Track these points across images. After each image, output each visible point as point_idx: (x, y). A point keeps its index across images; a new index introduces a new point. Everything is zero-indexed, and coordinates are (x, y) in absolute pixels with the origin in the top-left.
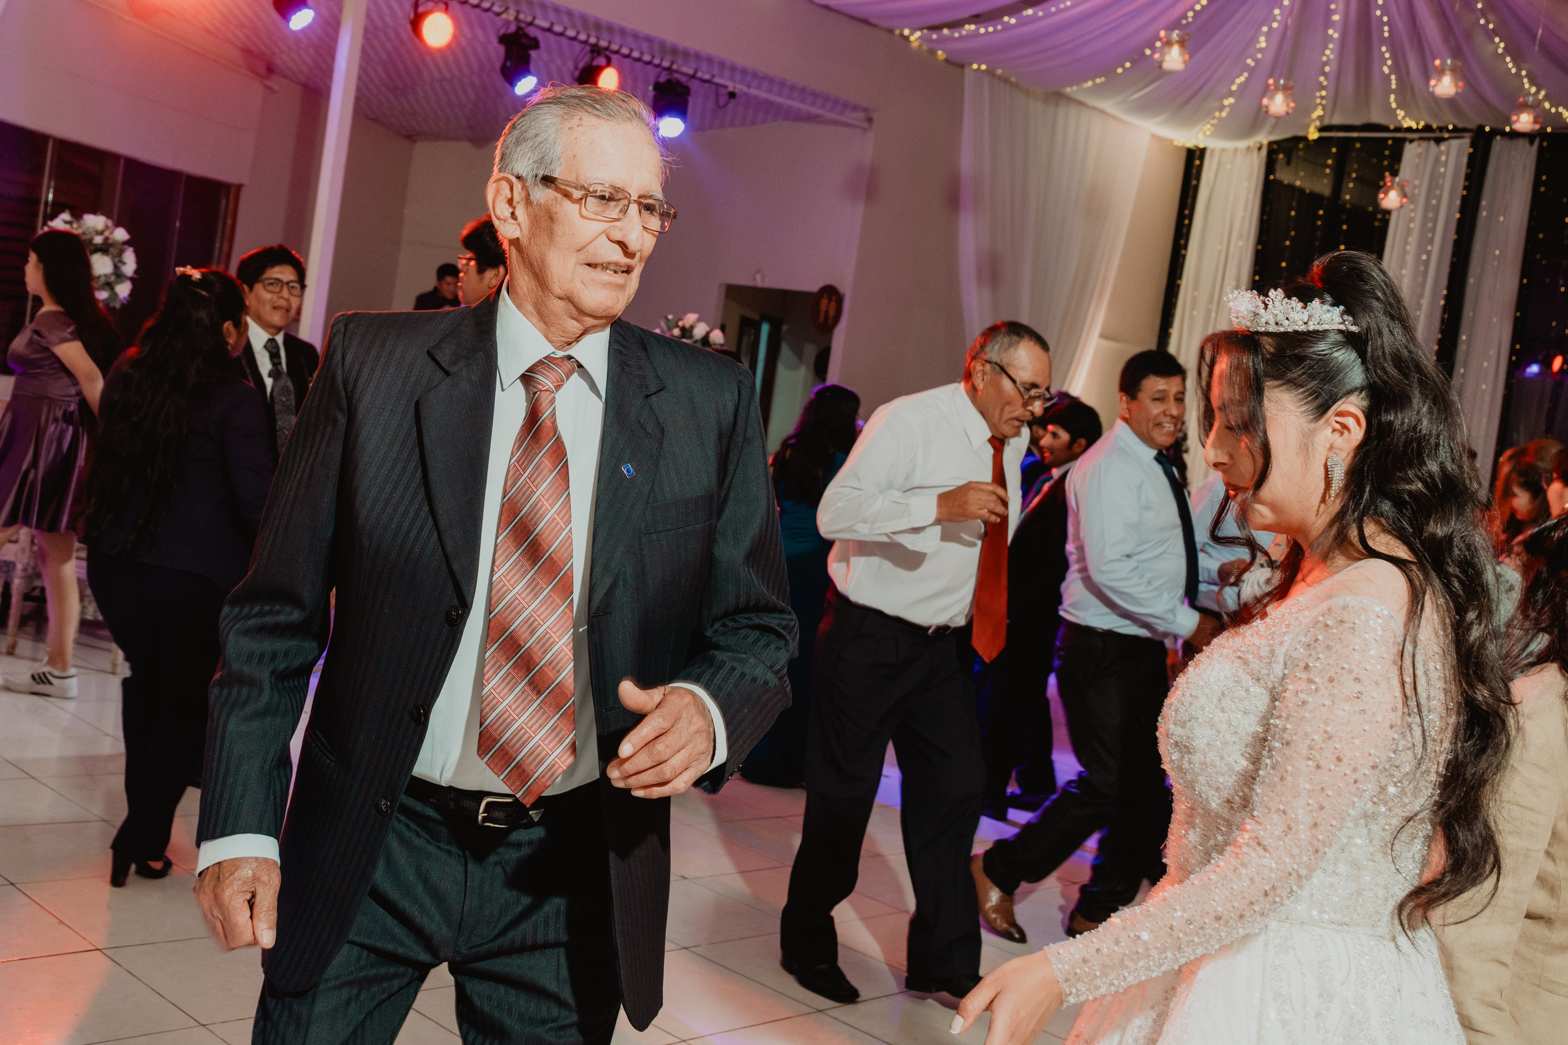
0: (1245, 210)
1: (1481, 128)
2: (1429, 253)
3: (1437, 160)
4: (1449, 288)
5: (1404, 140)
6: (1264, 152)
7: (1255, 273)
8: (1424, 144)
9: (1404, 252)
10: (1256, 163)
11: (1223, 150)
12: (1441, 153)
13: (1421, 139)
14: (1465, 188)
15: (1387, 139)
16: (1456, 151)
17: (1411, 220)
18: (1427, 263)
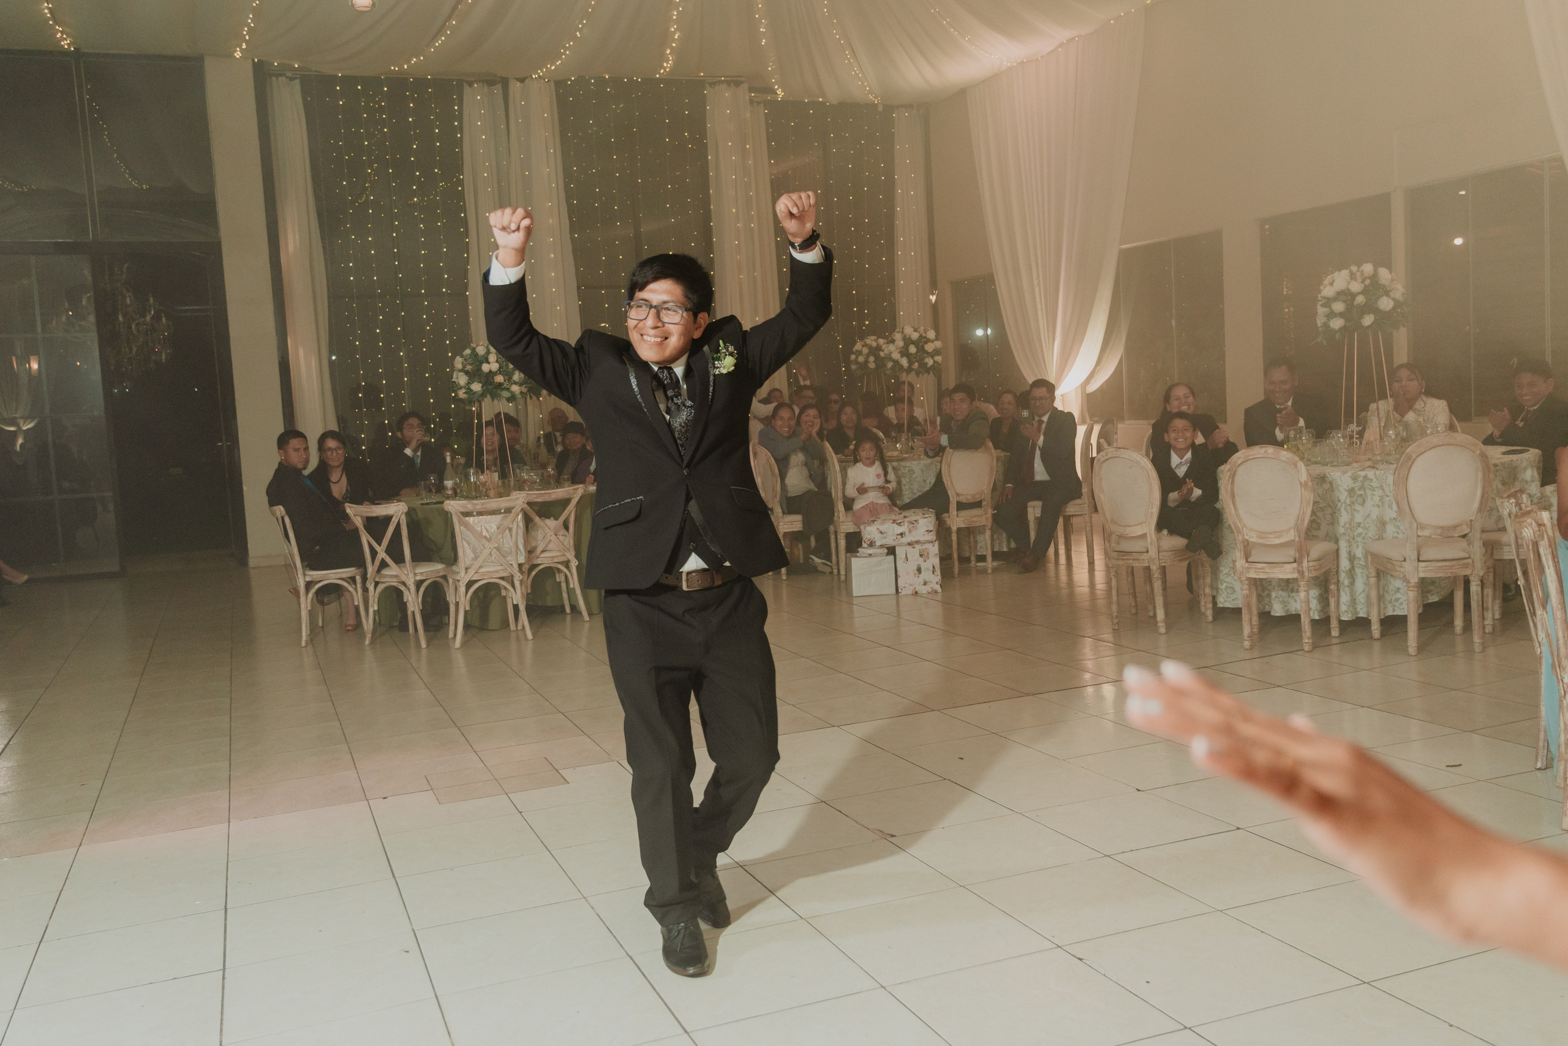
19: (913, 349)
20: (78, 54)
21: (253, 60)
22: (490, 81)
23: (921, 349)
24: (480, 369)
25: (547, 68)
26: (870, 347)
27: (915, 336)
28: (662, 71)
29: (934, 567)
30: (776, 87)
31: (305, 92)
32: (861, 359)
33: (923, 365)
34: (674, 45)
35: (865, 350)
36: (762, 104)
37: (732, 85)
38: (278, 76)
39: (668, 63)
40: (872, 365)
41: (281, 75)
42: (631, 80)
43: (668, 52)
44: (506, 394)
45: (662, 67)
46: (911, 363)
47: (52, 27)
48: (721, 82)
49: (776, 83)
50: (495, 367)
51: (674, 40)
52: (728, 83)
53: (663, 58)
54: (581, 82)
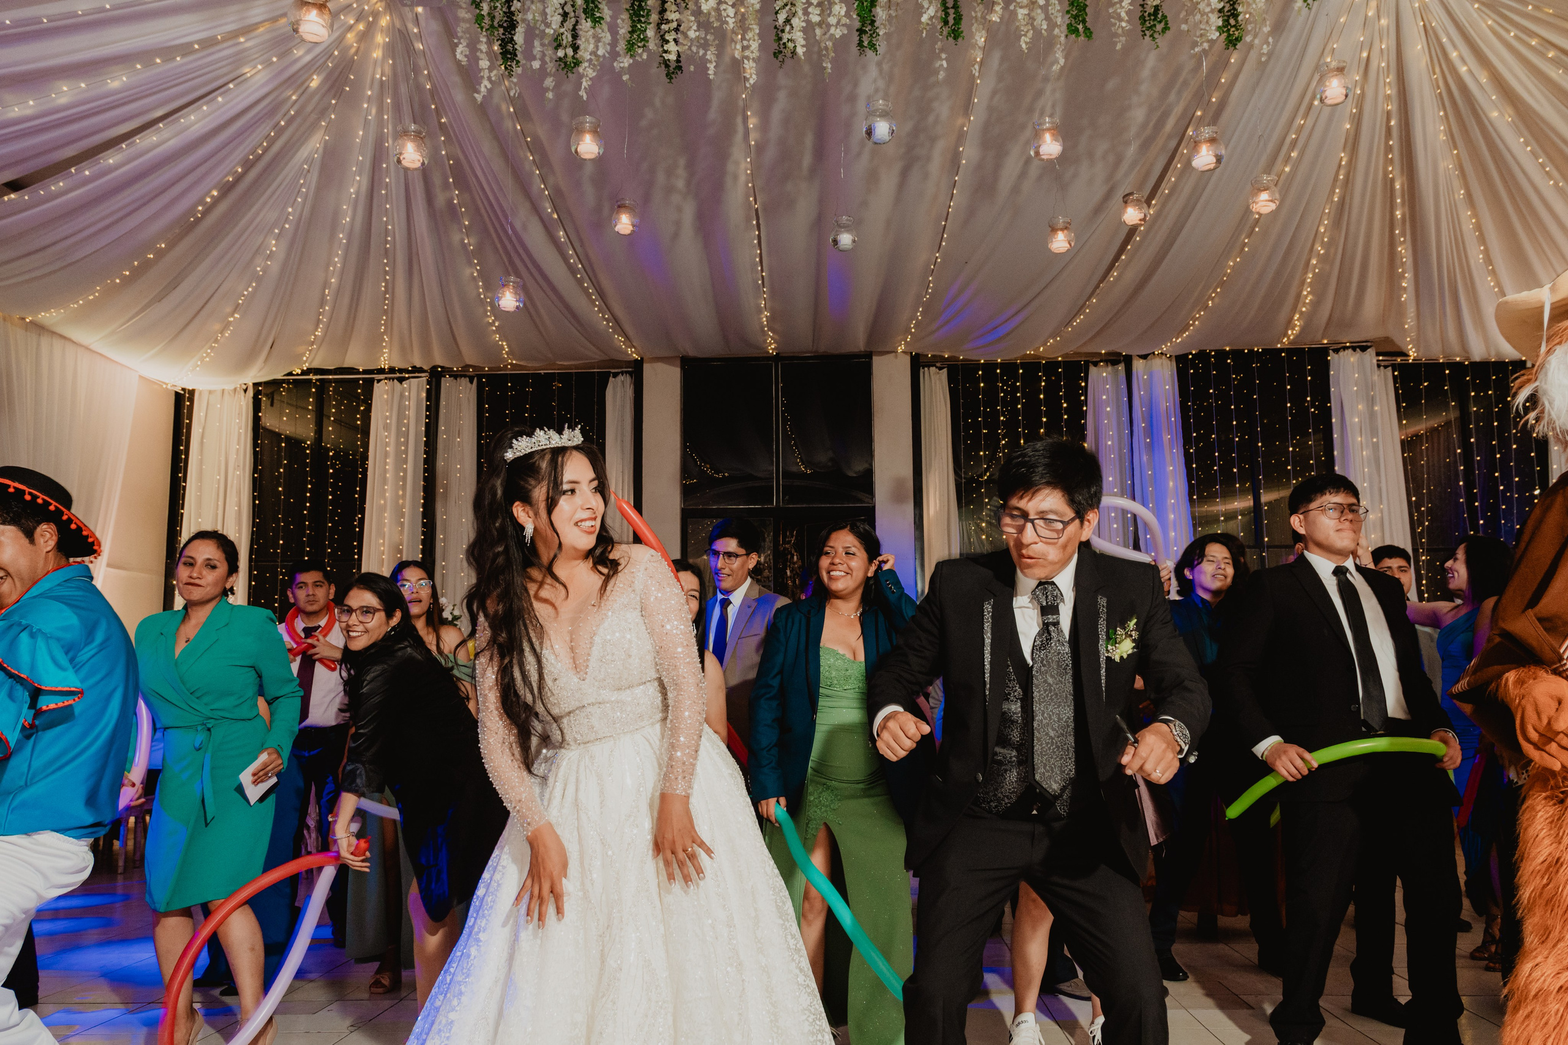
0: (238, 444)
1: (435, 368)
2: (405, 471)
3: (402, 395)
4: (424, 498)
5: (372, 380)
6: (251, 393)
7: (254, 498)
8: (390, 383)
9: (385, 471)
10: (245, 403)
11: (210, 392)
12: (404, 389)
13: (386, 379)
14: (427, 417)
15: (359, 379)
16: (416, 389)
17: (387, 444)
18: (404, 479)
20: (778, 357)
21: (911, 353)
22: (1113, 359)
25: (1171, 342)
28: (1285, 340)
30: (1410, 346)
31: (951, 379)
34: (1304, 309)
36: (1390, 368)
37: (1358, 350)
38: (929, 366)
39: (1293, 329)
41: (933, 366)
42: (1251, 351)
43: (1297, 316)
45: (1285, 334)
47: (764, 333)
48: (1345, 348)
49: (1410, 342)
51: (1304, 304)
52: (1354, 349)
53: (1289, 323)
54: (1202, 355)
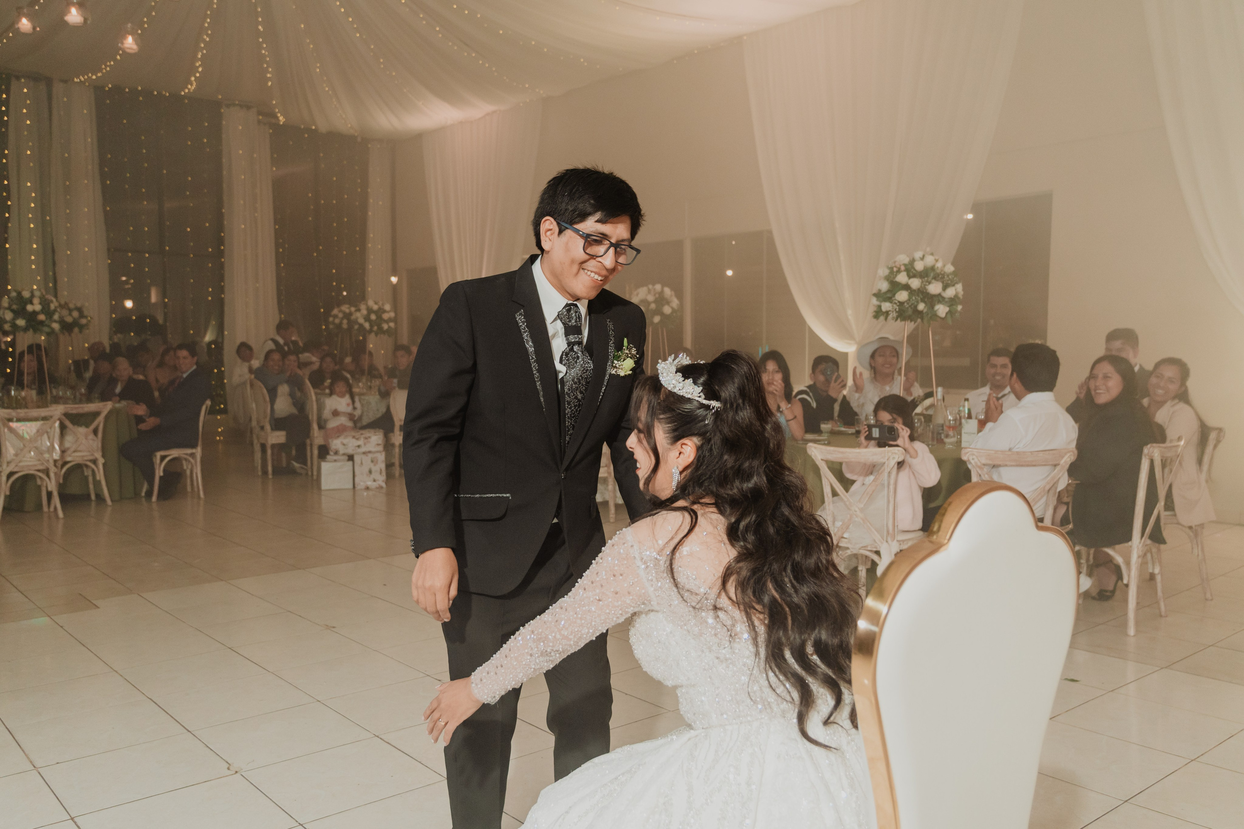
19: (373, 317)
23: (379, 318)
24: (24, 309)
25: (88, 76)
26: (344, 313)
27: (375, 307)
28: (187, 91)
29: (381, 470)
30: (279, 115)
32: (337, 321)
33: (380, 329)
34: (198, 75)
35: (341, 315)
36: (267, 125)
37: (244, 108)
39: (191, 86)
40: (345, 326)
42: (160, 93)
43: (193, 78)
44: (46, 329)
45: (186, 88)
46: (371, 326)
48: (234, 105)
49: (279, 112)
50: (38, 307)
51: (198, 72)
52: (241, 106)
53: (188, 81)
54: (118, 89)
